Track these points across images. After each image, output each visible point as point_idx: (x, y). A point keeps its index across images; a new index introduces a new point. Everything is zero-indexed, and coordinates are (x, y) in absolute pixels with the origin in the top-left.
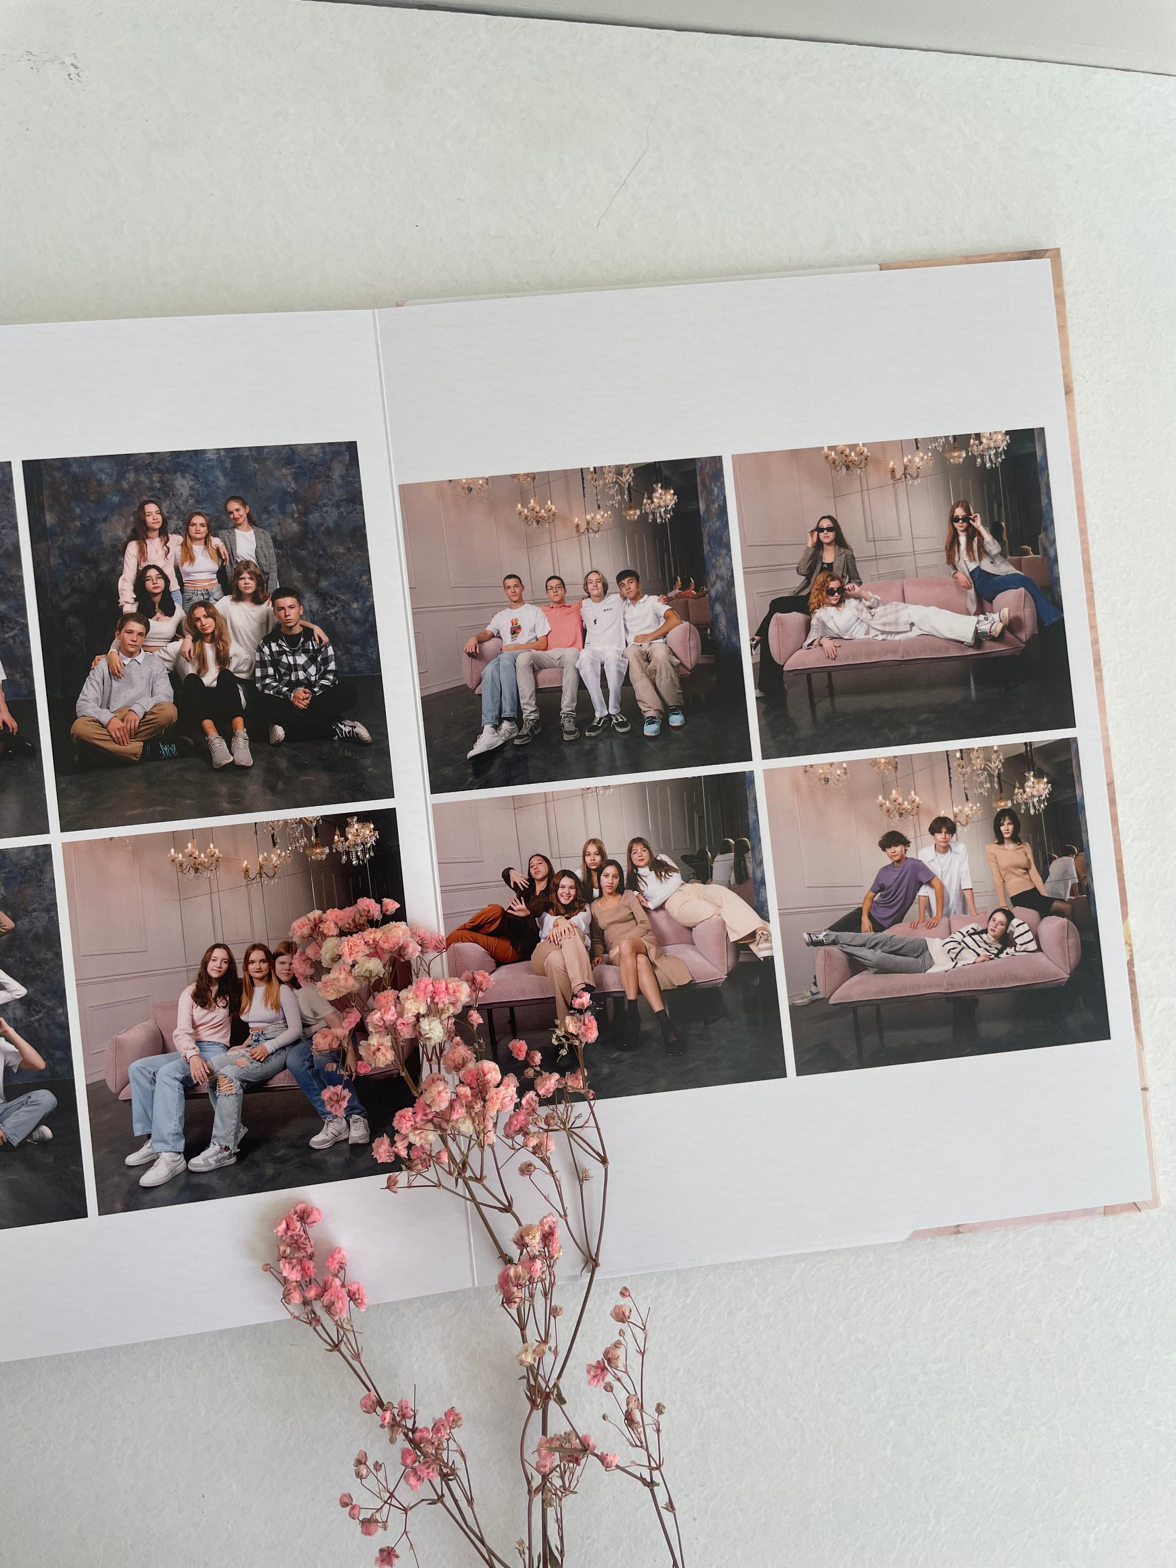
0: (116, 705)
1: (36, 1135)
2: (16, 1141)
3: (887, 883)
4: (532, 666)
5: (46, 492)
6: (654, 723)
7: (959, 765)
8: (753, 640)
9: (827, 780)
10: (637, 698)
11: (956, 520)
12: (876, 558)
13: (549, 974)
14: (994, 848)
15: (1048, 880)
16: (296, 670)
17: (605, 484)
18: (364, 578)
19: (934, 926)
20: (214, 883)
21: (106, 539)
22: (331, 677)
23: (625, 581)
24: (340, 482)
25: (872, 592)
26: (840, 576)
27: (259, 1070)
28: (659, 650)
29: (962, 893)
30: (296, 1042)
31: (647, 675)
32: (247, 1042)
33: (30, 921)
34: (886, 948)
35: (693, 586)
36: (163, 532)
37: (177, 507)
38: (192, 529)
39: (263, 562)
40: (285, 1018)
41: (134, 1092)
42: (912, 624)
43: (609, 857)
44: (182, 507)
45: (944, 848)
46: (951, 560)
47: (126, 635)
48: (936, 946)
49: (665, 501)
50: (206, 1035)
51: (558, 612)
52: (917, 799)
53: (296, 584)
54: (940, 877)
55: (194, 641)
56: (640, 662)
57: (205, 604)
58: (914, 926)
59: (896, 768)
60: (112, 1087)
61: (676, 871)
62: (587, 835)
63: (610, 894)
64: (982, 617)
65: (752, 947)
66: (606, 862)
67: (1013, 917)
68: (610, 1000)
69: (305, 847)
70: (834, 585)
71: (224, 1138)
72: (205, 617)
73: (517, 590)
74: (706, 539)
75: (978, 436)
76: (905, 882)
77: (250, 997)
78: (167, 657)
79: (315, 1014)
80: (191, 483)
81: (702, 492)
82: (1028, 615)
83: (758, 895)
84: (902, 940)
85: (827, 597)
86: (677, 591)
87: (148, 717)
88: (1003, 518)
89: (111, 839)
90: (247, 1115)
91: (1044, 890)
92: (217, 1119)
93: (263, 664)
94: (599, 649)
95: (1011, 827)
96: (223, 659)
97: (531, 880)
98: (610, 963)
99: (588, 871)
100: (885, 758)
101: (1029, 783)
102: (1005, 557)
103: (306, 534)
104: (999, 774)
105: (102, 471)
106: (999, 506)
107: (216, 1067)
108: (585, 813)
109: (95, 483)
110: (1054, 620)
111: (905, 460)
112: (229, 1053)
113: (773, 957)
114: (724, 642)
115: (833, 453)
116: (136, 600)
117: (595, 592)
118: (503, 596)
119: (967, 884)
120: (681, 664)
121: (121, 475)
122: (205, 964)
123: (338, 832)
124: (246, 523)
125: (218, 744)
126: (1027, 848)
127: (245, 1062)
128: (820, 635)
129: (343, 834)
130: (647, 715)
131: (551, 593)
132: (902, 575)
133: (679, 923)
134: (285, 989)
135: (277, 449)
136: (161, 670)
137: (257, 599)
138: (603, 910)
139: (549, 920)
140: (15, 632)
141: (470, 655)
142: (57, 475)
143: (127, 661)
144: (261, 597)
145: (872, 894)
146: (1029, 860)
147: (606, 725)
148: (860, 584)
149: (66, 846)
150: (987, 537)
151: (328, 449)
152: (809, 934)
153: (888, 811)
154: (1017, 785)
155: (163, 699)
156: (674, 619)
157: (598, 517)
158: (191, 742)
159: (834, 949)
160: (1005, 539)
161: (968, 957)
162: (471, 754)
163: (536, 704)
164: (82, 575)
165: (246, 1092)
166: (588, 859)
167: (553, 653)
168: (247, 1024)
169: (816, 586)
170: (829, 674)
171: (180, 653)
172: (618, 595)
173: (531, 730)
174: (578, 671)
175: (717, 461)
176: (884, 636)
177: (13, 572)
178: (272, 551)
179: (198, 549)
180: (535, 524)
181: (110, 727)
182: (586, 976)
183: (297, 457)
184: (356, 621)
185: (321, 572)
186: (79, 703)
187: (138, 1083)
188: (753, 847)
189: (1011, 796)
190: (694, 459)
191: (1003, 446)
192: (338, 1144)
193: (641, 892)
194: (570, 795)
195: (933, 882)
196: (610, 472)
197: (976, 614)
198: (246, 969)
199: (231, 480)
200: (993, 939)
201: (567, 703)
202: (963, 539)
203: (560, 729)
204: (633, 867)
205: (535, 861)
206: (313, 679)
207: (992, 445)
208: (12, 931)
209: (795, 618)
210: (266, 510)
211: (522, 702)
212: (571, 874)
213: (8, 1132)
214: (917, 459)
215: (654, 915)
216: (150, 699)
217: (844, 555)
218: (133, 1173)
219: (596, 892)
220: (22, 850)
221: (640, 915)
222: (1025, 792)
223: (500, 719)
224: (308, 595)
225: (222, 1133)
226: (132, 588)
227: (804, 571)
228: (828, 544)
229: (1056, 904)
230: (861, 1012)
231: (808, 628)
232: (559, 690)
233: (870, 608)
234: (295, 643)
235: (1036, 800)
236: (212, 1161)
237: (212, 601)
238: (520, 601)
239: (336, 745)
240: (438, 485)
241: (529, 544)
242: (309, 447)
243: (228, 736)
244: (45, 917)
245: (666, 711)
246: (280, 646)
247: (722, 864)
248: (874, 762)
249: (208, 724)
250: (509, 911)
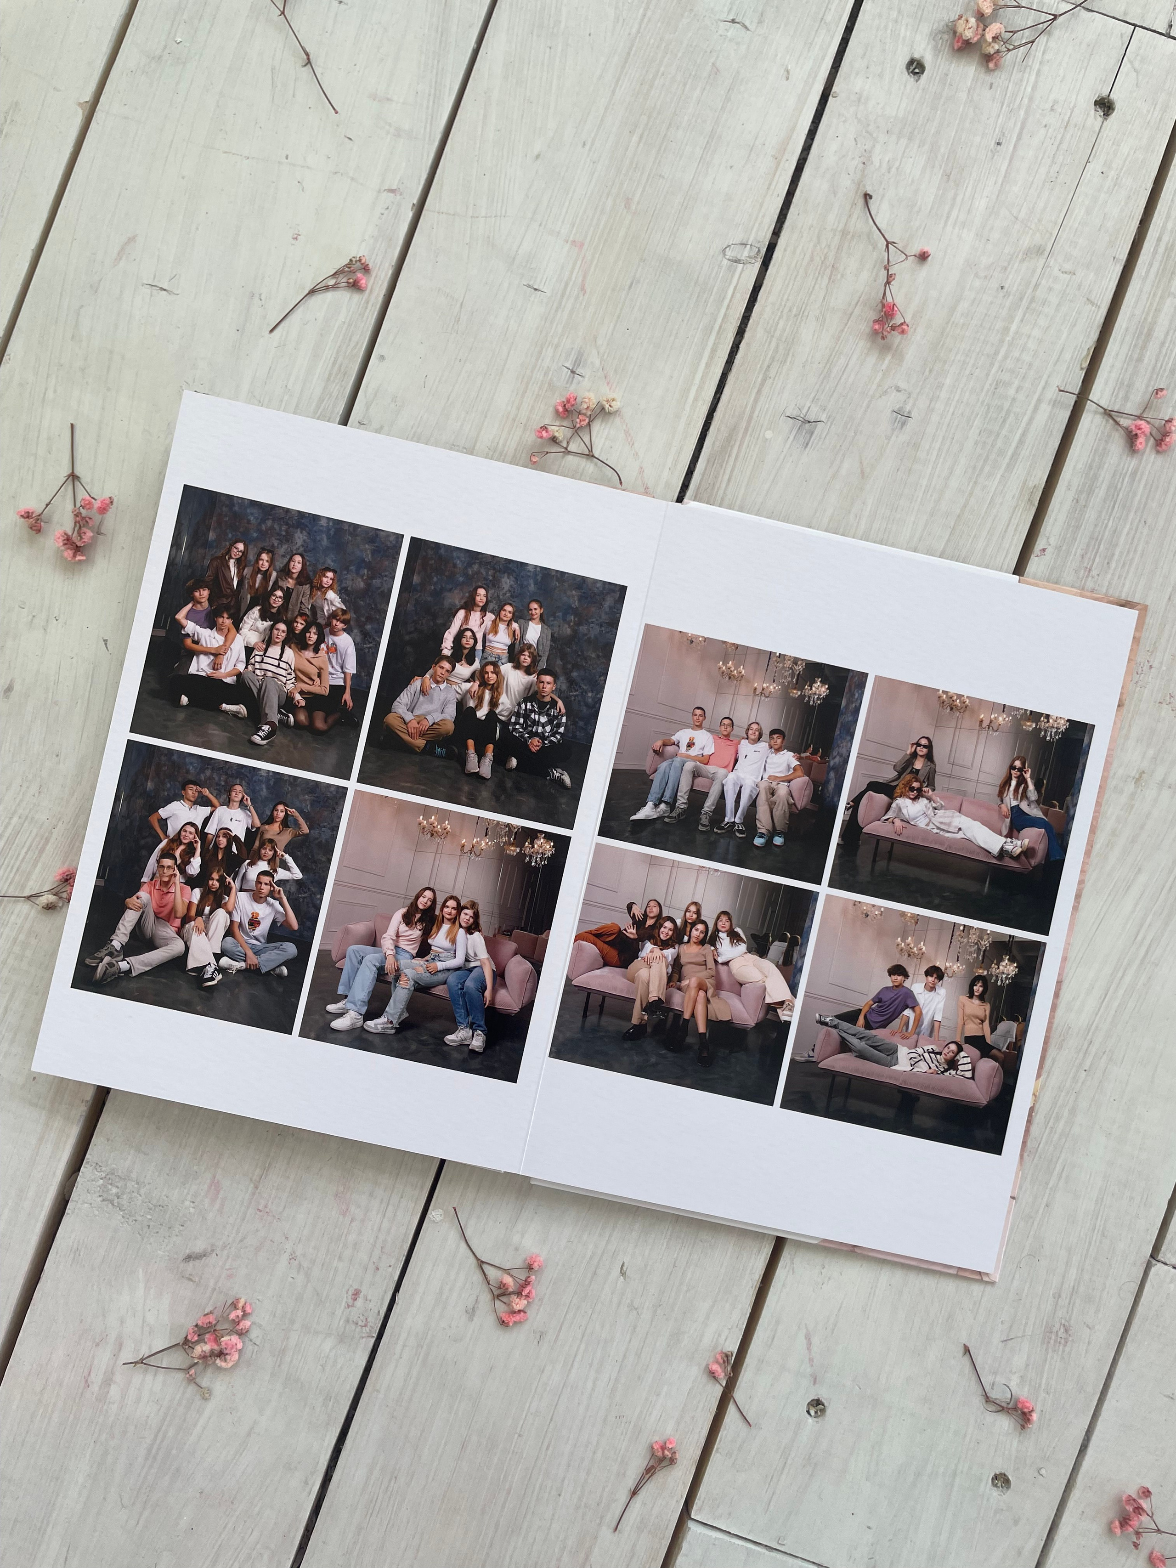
0: (417, 712)
1: (278, 971)
2: (264, 970)
3: (884, 999)
4: (694, 772)
5: (419, 561)
6: (762, 837)
7: (960, 935)
8: (848, 804)
9: (867, 915)
10: (757, 817)
11: (1014, 768)
12: (950, 776)
13: (636, 982)
14: (964, 999)
15: (994, 1033)
16: (538, 726)
17: (783, 667)
18: (602, 678)
19: (907, 1038)
20: (440, 847)
21: (447, 603)
22: (559, 737)
23: (775, 736)
24: (607, 610)
25: (940, 798)
26: (922, 780)
27: (428, 979)
28: (782, 789)
29: (933, 1022)
30: (458, 969)
31: (769, 804)
32: (427, 958)
33: (319, 833)
34: (868, 1042)
35: (820, 754)
36: (484, 610)
37: (498, 596)
38: (503, 613)
39: (541, 648)
40: (455, 951)
41: (347, 965)
42: (960, 829)
43: (702, 918)
44: (501, 597)
45: (931, 987)
46: (1001, 794)
47: (439, 669)
48: (903, 1052)
49: (820, 691)
50: (403, 944)
51: (723, 742)
52: (924, 949)
53: (557, 669)
54: (921, 1006)
55: (479, 686)
56: (766, 794)
57: (495, 664)
58: (893, 1034)
59: (917, 923)
60: (334, 956)
61: (744, 942)
62: (693, 897)
63: (695, 943)
64: (1009, 840)
65: (778, 1010)
66: (699, 920)
67: (962, 1050)
68: (671, 1014)
69: (505, 843)
70: (916, 785)
71: (392, 1015)
72: (492, 672)
73: (701, 718)
74: (839, 726)
75: (1048, 716)
76: (897, 1002)
77: (439, 929)
78: (459, 691)
79: (476, 955)
80: (512, 583)
81: (847, 693)
82: (1041, 849)
83: (794, 977)
84: (882, 1040)
85: (908, 792)
86: (808, 754)
87: (435, 726)
88: (1047, 777)
89: (386, 797)
90: (410, 1005)
91: (989, 1039)
92: (391, 1001)
93: (518, 715)
94: (742, 775)
95: (981, 989)
96: (494, 703)
97: (645, 915)
98: (679, 989)
99: (685, 922)
100: (912, 914)
101: (1004, 964)
102: (1039, 805)
103: (575, 637)
104: (985, 950)
105: (459, 558)
106: (1046, 769)
107: (402, 967)
108: (696, 882)
109: (451, 565)
110: (1058, 858)
111: (993, 716)
112: (414, 961)
113: (790, 1022)
114: (828, 799)
115: (945, 696)
116: (452, 648)
117: (753, 737)
118: (689, 719)
119: (938, 1017)
120: (794, 804)
121: (470, 565)
122: (417, 897)
123: (529, 840)
124: (538, 620)
125: (472, 757)
126: (988, 1007)
127: (421, 970)
128: (895, 815)
129: (532, 843)
130: (759, 831)
131: (723, 728)
132: (964, 793)
133: (735, 978)
134: (462, 932)
135: (574, 577)
136: (453, 698)
137: (528, 671)
138: (687, 952)
139: (649, 946)
140: (371, 645)
141: (655, 751)
142: (430, 552)
143: (434, 685)
144: (532, 670)
145: (872, 1003)
146: (986, 1015)
147: (730, 829)
148: (934, 790)
149: (357, 792)
150: (1031, 787)
151: (607, 586)
152: (820, 1016)
153: (901, 950)
154: (995, 962)
155: (448, 718)
156: (799, 773)
157: (771, 687)
158: (456, 751)
159: (834, 1031)
160: (1043, 792)
161: (922, 1067)
162: (634, 817)
163: (688, 799)
164: (424, 622)
165: (415, 990)
166: (688, 914)
167: (711, 769)
168: (431, 946)
169: (903, 782)
170: (893, 844)
171: (469, 691)
172: (767, 744)
173: (678, 815)
174: (723, 786)
175: (864, 676)
176: (938, 831)
177: (382, 606)
178: (548, 643)
179: (502, 627)
180: (727, 678)
181: (409, 725)
182: (660, 993)
183: (585, 586)
184: (587, 705)
185: (576, 666)
186: (395, 703)
187: (350, 959)
188: (802, 944)
189: (988, 968)
190: (849, 670)
191: (1063, 728)
192: (462, 1046)
193: (716, 949)
194: (690, 867)
195: (916, 1008)
196: (789, 660)
197: (1006, 837)
198: (442, 910)
199: (538, 589)
200: (943, 1060)
201: (709, 805)
202: (1014, 783)
203: (698, 821)
204: (716, 930)
205: (652, 904)
206: (547, 734)
207: (1055, 726)
208: (307, 835)
209: (882, 798)
210: (554, 615)
211: (679, 794)
212: (673, 920)
213: (262, 963)
214: (1001, 719)
215: (720, 967)
216: (440, 715)
217: (929, 767)
218: (329, 1017)
219: (686, 938)
220: (329, 785)
221: (711, 964)
222: (998, 968)
223: (660, 801)
224: (562, 679)
225: (392, 1012)
226: (452, 639)
227: (898, 769)
228: (921, 756)
229: (994, 1051)
230: (838, 1079)
231: (888, 808)
232: (706, 795)
233: (935, 809)
234: (544, 707)
235: (1004, 976)
236: (379, 1027)
237: (500, 663)
238: (700, 727)
239: (547, 783)
240: (672, 632)
241: (719, 690)
242: (596, 581)
243: (481, 754)
244: (329, 833)
245: (773, 832)
246: (533, 706)
247: (777, 948)
248: (903, 914)
249: (471, 742)
250: (624, 932)
